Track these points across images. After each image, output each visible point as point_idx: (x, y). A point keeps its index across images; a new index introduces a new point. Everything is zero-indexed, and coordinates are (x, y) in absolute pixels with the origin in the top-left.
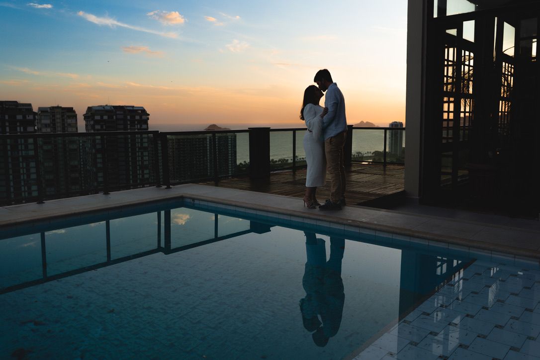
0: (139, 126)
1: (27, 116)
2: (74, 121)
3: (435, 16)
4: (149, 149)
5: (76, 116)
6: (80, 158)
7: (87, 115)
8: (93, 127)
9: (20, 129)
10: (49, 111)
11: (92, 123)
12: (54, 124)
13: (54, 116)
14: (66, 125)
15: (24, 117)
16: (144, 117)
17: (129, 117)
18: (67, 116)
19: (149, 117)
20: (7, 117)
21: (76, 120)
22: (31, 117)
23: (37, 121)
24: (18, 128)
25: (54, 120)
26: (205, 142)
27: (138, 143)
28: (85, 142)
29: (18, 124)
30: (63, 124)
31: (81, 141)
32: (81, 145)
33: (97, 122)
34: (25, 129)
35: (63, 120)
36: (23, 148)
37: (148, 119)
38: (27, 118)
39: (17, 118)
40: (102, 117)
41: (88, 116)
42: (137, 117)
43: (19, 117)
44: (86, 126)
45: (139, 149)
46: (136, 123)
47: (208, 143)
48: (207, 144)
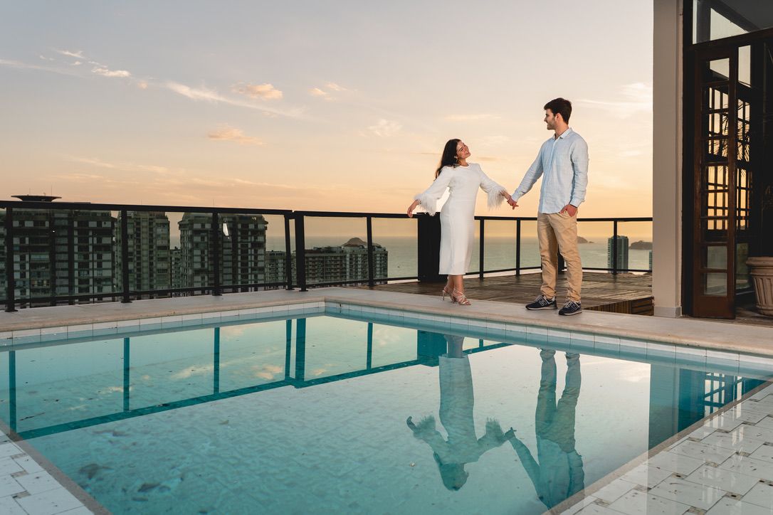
0: (253, 238)
1: (103, 223)
2: (165, 231)
3: (695, 42)
4: (266, 270)
5: (168, 224)
6: (171, 282)
7: (185, 223)
8: (191, 239)
9: (92, 241)
10: (133, 217)
11: (190, 233)
12: (139, 235)
13: (138, 223)
14: (154, 236)
15: (99, 224)
16: (260, 226)
17: (239, 226)
18: (157, 224)
19: (268, 225)
20: (76, 224)
21: (169, 230)
22: (108, 224)
23: (115, 230)
24: (90, 239)
25: (139, 229)
26: (343, 261)
27: (251, 261)
28: (178, 259)
29: (91, 234)
30: (151, 235)
31: (173, 259)
32: (173, 263)
33: (197, 232)
34: (99, 240)
35: (151, 229)
36: (95, 267)
37: (266, 228)
38: (103, 225)
39: (90, 226)
40: (203, 226)
41: (185, 225)
42: (251, 226)
43: (93, 224)
44: (182, 237)
45: (252, 270)
46: (250, 233)
47: (348, 263)
48: (345, 264)
